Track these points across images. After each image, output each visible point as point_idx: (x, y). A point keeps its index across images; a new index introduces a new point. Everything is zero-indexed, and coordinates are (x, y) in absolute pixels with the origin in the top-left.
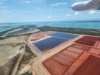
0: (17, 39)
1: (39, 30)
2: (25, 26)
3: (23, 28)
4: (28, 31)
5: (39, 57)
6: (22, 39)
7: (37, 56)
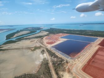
0: (31, 42)
1: (48, 33)
2: (29, 28)
3: (29, 31)
4: (36, 34)
5: (71, 62)
6: (37, 43)
7: (69, 62)
